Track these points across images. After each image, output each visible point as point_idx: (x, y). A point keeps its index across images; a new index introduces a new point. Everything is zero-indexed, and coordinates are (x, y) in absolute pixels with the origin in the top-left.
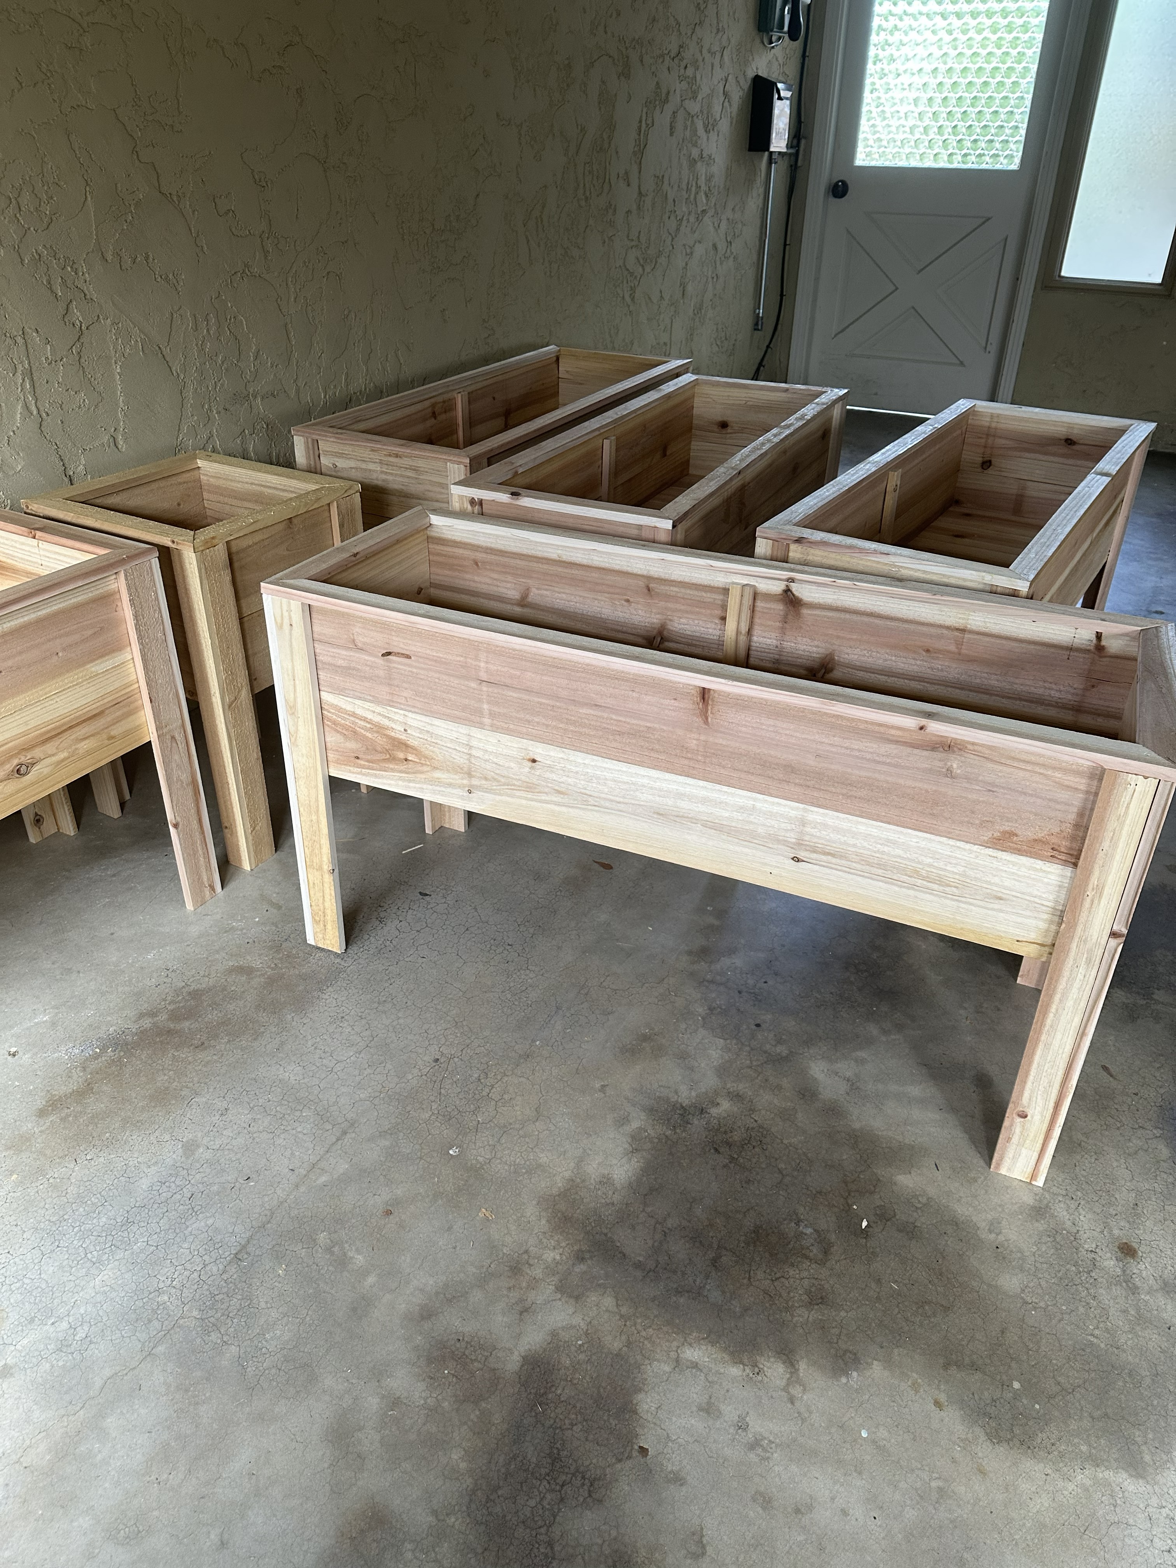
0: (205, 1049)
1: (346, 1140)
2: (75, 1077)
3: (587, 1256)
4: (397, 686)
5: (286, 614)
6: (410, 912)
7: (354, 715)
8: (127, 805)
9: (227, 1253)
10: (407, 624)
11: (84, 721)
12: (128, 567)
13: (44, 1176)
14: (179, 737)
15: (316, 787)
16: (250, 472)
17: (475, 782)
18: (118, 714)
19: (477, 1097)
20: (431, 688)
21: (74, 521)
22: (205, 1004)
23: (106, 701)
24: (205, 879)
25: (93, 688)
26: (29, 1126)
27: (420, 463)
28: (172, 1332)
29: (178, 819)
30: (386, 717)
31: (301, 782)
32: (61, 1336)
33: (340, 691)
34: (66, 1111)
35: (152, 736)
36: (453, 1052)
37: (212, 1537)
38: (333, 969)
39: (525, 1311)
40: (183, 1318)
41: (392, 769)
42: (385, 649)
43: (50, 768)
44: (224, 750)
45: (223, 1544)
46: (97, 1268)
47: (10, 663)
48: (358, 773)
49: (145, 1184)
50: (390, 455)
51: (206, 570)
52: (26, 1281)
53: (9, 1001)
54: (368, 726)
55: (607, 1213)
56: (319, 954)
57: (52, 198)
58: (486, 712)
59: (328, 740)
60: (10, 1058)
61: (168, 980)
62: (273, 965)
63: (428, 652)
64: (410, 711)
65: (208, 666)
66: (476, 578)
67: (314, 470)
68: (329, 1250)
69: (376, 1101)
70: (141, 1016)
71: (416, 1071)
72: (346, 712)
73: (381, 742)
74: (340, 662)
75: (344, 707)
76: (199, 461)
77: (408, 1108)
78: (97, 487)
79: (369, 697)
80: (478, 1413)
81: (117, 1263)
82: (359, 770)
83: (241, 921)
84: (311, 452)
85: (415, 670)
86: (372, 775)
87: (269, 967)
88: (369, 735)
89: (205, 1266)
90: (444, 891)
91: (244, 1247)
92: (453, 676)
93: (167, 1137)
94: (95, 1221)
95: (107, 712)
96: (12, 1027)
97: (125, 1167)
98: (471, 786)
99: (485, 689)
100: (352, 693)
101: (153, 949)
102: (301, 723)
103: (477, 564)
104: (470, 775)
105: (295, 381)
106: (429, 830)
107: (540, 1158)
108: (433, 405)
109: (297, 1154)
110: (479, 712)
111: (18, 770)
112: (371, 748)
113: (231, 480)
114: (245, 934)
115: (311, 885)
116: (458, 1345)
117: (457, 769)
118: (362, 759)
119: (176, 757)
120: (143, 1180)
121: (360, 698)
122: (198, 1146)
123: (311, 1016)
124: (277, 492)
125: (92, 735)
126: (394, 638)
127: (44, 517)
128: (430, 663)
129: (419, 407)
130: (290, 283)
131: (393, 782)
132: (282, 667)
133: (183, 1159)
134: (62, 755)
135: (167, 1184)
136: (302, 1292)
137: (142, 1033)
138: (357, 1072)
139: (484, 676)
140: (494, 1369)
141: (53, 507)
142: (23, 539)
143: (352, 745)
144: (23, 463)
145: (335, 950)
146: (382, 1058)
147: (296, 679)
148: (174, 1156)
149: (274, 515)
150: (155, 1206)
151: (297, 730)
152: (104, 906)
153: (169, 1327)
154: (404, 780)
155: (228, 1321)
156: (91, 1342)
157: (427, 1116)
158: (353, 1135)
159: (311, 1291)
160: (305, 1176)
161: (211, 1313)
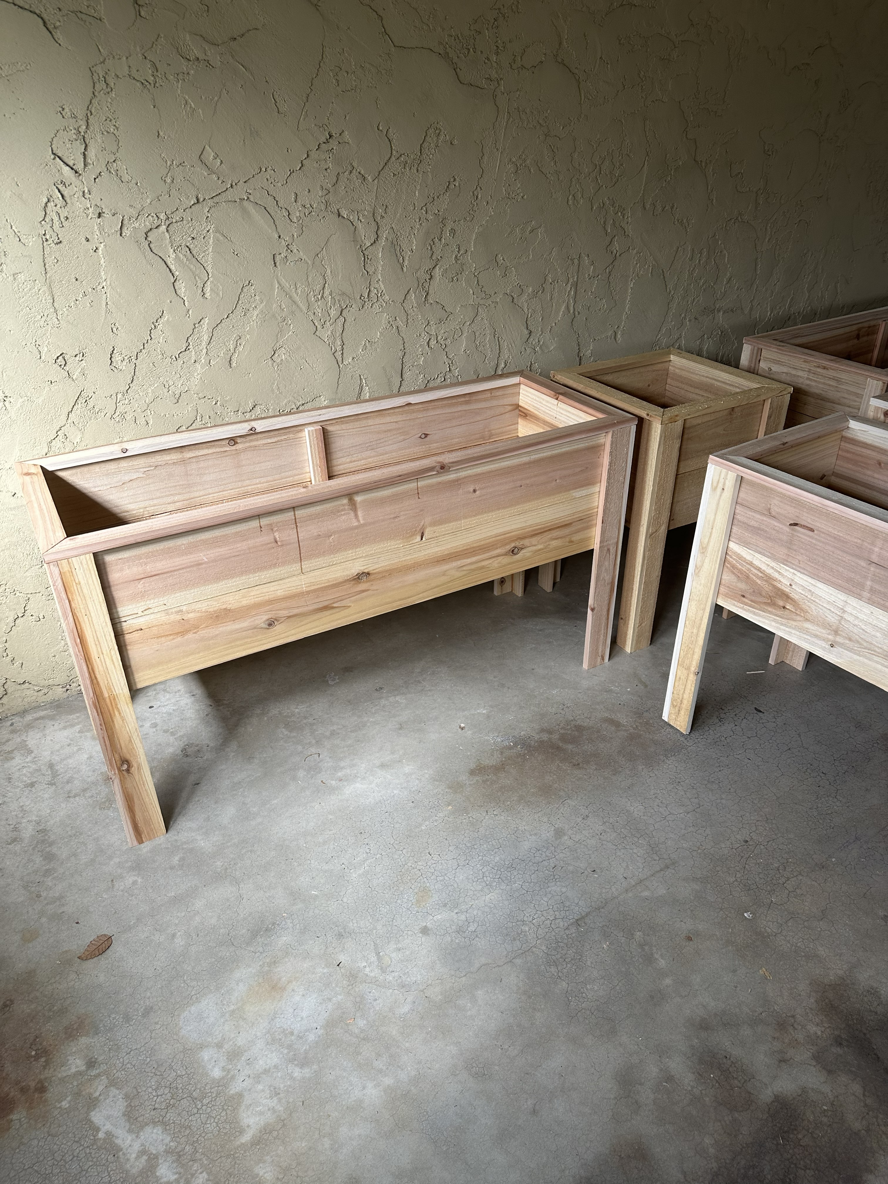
0: (580, 768)
1: (667, 873)
2: (495, 757)
3: (845, 1043)
4: (795, 551)
5: (722, 480)
6: (745, 721)
7: (751, 564)
8: (557, 585)
9: (571, 917)
10: (819, 505)
11: (558, 527)
12: (615, 429)
13: (467, 814)
14: (613, 551)
15: (704, 609)
16: (708, 369)
17: (839, 639)
18: (579, 527)
19: (774, 882)
20: (823, 558)
21: (583, 390)
22: (585, 737)
23: (575, 517)
24: (600, 651)
25: (570, 507)
26: (464, 778)
27: (843, 376)
28: (527, 953)
29: (596, 606)
30: (777, 571)
31: (693, 603)
32: (460, 923)
33: (745, 544)
34: (487, 777)
35: (596, 545)
36: (761, 841)
37: (529, 1103)
38: (678, 744)
39: (782, 1061)
40: (535, 947)
41: (769, 611)
42: (794, 520)
43: (531, 553)
44: (637, 565)
45: (534, 1112)
46: (488, 889)
47: (528, 482)
48: (740, 608)
49: (526, 845)
50: (818, 367)
51: (665, 437)
52: (446, 878)
53: (465, 693)
54: (760, 574)
55: (869, 1018)
56: (669, 730)
57: (622, 165)
58: (868, 587)
59: (723, 577)
60: (460, 730)
61: (563, 713)
62: (634, 726)
63: (830, 530)
64: (799, 571)
65: (645, 505)
66: (876, 475)
67: (752, 371)
68: (641, 946)
69: (694, 854)
70: (542, 730)
71: (728, 843)
72: (745, 560)
73: (767, 589)
74: (753, 523)
75: (744, 556)
76: (672, 356)
77: (718, 869)
78: (600, 368)
79: (767, 553)
80: (730, 1118)
81: (500, 891)
82: (742, 605)
83: (617, 687)
84: (754, 357)
85: (814, 542)
86: (751, 612)
87: (631, 726)
88: (759, 582)
89: (555, 919)
90: (776, 713)
91: (583, 918)
92: (847, 553)
93: (545, 820)
94: (492, 857)
95: (574, 524)
96: (464, 710)
97: (516, 829)
98: (835, 642)
99: (872, 569)
100: (755, 547)
101: (557, 688)
102: (707, 561)
103: (880, 464)
104: (836, 632)
105: (751, 302)
106: (771, 661)
107: (819, 950)
108: (859, 330)
109: (631, 868)
110: (862, 586)
111: (513, 551)
112: (757, 592)
113: (692, 373)
114: (619, 697)
115: (678, 677)
116: (725, 1060)
117: (825, 625)
118: (747, 598)
119: (607, 563)
120: (526, 843)
121: (760, 553)
122: (564, 834)
123: (656, 773)
124: (724, 386)
125: (561, 538)
126: (805, 514)
127: (562, 385)
128: (829, 538)
129: (847, 329)
130: (768, 228)
131: (767, 621)
132: (706, 518)
133: (553, 839)
134: (540, 547)
135: (540, 852)
136: (617, 967)
137: (541, 742)
138: (683, 827)
139: (874, 558)
140: (750, 1093)
141: (571, 379)
142: (549, 399)
143: (742, 586)
144: (555, 345)
145: (682, 730)
146: (704, 824)
147: (714, 529)
148: (548, 835)
149: (723, 404)
150: (531, 864)
151: (703, 565)
152: (531, 649)
153: (526, 949)
154: (778, 623)
155: (564, 963)
156: (477, 936)
157: (732, 880)
158: (673, 871)
159: (623, 969)
160: (634, 886)
161: (554, 952)
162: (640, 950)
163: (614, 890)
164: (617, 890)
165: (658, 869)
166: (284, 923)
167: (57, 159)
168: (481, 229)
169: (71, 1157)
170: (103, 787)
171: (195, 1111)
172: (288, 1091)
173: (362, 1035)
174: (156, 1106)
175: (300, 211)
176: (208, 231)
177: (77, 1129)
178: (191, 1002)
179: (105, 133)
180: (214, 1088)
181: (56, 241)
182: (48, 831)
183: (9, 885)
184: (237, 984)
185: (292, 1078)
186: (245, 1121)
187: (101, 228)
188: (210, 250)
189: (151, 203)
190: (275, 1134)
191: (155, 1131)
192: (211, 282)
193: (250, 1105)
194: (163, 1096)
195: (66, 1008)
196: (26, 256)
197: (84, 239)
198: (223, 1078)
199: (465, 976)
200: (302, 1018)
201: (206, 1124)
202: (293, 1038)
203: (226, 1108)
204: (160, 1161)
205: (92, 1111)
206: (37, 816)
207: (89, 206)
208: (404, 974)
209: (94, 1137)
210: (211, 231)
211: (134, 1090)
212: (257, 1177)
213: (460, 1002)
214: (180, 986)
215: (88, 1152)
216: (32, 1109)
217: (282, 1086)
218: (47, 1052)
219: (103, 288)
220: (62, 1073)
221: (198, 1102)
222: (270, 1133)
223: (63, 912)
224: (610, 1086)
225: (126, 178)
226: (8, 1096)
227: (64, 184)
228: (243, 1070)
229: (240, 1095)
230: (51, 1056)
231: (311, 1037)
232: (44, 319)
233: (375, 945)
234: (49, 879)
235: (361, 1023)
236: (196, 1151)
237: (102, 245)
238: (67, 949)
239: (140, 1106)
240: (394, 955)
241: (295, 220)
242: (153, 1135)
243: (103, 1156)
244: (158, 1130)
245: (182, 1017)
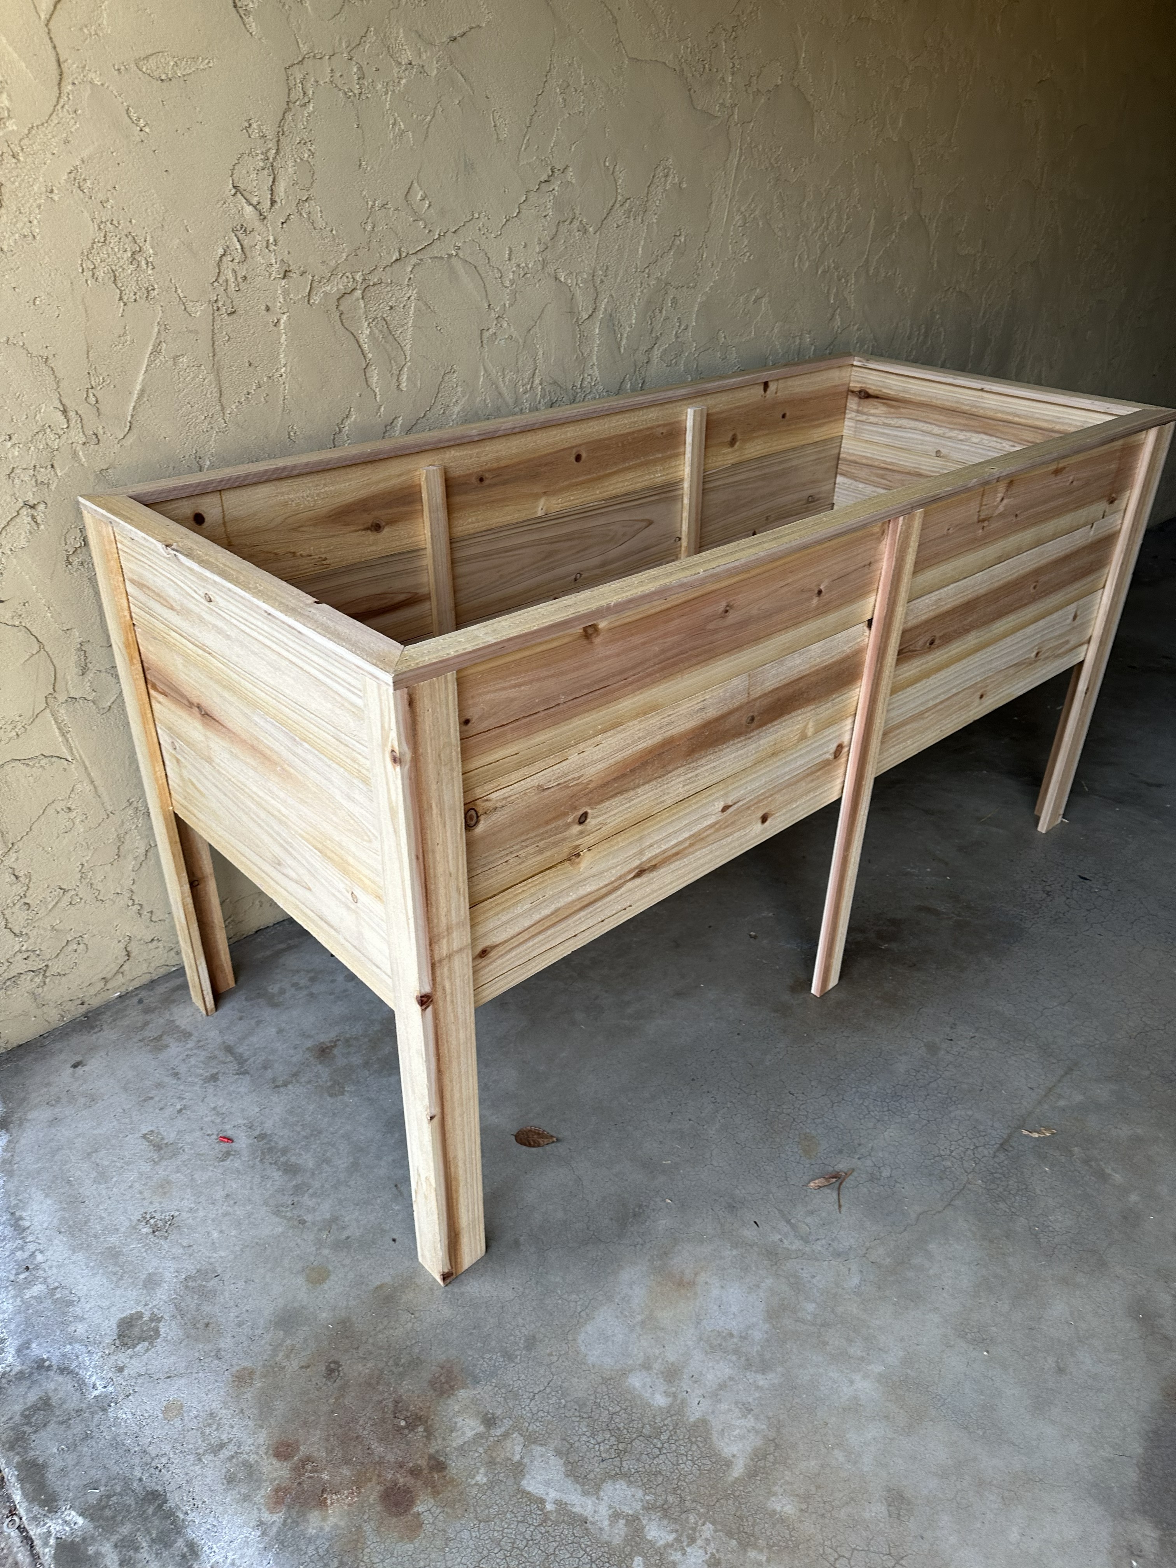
0: (918, 969)
1: (1074, 1076)
6: (1075, 891)
9: (993, 1142)
13: (813, 1040)
28: (964, 1192)
40: (970, 1183)
46: (882, 1125)
49: (901, 1067)
68: (1086, 1162)
69: (1093, 1050)
71: (1123, 1032)
77: (1126, 1063)
81: (897, 1125)
83: (914, 868)
89: (976, 1147)
91: (1006, 1141)
93: (908, 1035)
97: (879, 1050)
109: (1032, 1076)
120: (899, 1064)
122: (939, 1049)
123: (1007, 963)
133: (928, 1055)
135: (921, 1073)
136: (1071, 1191)
138: (1066, 1021)
146: (1087, 1014)
150: (917, 1088)
153: (960, 1188)
155: (1011, 1196)
156: (896, 1182)
157: (1147, 1073)
158: (1079, 1073)
159: (1080, 1192)
160: (1045, 1096)
161: (993, 1186)
162: (1087, 1168)
163: (1025, 1103)
164: (1028, 1103)
165: (1062, 1073)
166: (652, 1203)
167: (239, 195)
168: (704, 299)
169: (524, 1543)
170: (319, 1066)
171: (657, 1451)
172: (762, 1405)
173: (819, 1322)
174: (604, 1455)
175: (513, 272)
176: (409, 298)
177: (514, 1505)
178: (581, 1320)
179: (298, 160)
180: (666, 1419)
181: (230, 310)
182: (271, 1135)
183: (252, 1213)
184: (631, 1288)
185: (758, 1388)
186: (726, 1450)
187: (286, 293)
188: (410, 324)
189: (346, 260)
190: (771, 1458)
191: (618, 1486)
192: (409, 368)
193: (723, 1430)
194: (606, 1442)
195: (418, 1358)
196: (191, 332)
197: (263, 308)
198: (671, 1406)
199: (905, 1230)
200: (734, 1314)
201: (678, 1464)
202: (735, 1340)
203: (694, 1440)
204: (644, 1522)
205: (522, 1479)
206: (244, 1119)
207: (273, 261)
208: (833, 1240)
209: (542, 1510)
210: (412, 298)
211: (565, 1443)
212: (775, 1515)
213: (914, 1261)
214: (558, 1304)
215: (543, 1531)
216: (439, 1494)
217: (751, 1400)
218: (420, 1418)
219: (281, 376)
220: (457, 1440)
221: (655, 1440)
222: (765, 1458)
223: (348, 1237)
224: (1128, 1325)
225: (320, 224)
226: (396, 1485)
227: (245, 231)
228: (693, 1391)
229: (704, 1421)
230: (429, 1423)
231: (757, 1335)
232: (208, 419)
233: (780, 1211)
234: (305, 1198)
235: (811, 1307)
236: (683, 1500)
237: (285, 317)
238: (379, 1283)
239: (582, 1460)
240: (809, 1220)
241: (507, 284)
242: (618, 1492)
243: (566, 1532)
244: (622, 1485)
245: (580, 1341)
